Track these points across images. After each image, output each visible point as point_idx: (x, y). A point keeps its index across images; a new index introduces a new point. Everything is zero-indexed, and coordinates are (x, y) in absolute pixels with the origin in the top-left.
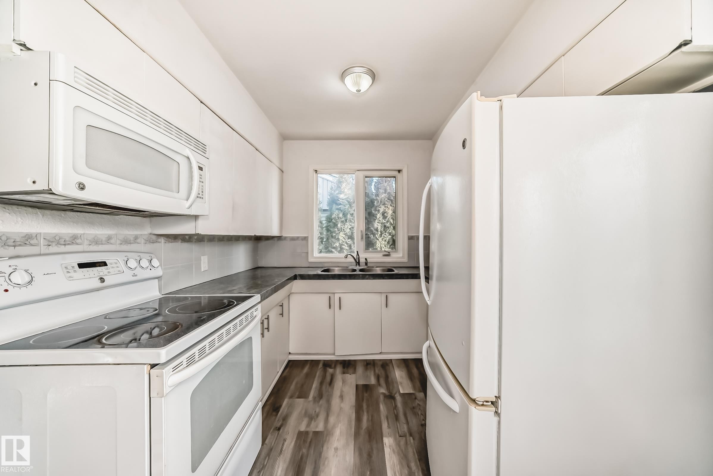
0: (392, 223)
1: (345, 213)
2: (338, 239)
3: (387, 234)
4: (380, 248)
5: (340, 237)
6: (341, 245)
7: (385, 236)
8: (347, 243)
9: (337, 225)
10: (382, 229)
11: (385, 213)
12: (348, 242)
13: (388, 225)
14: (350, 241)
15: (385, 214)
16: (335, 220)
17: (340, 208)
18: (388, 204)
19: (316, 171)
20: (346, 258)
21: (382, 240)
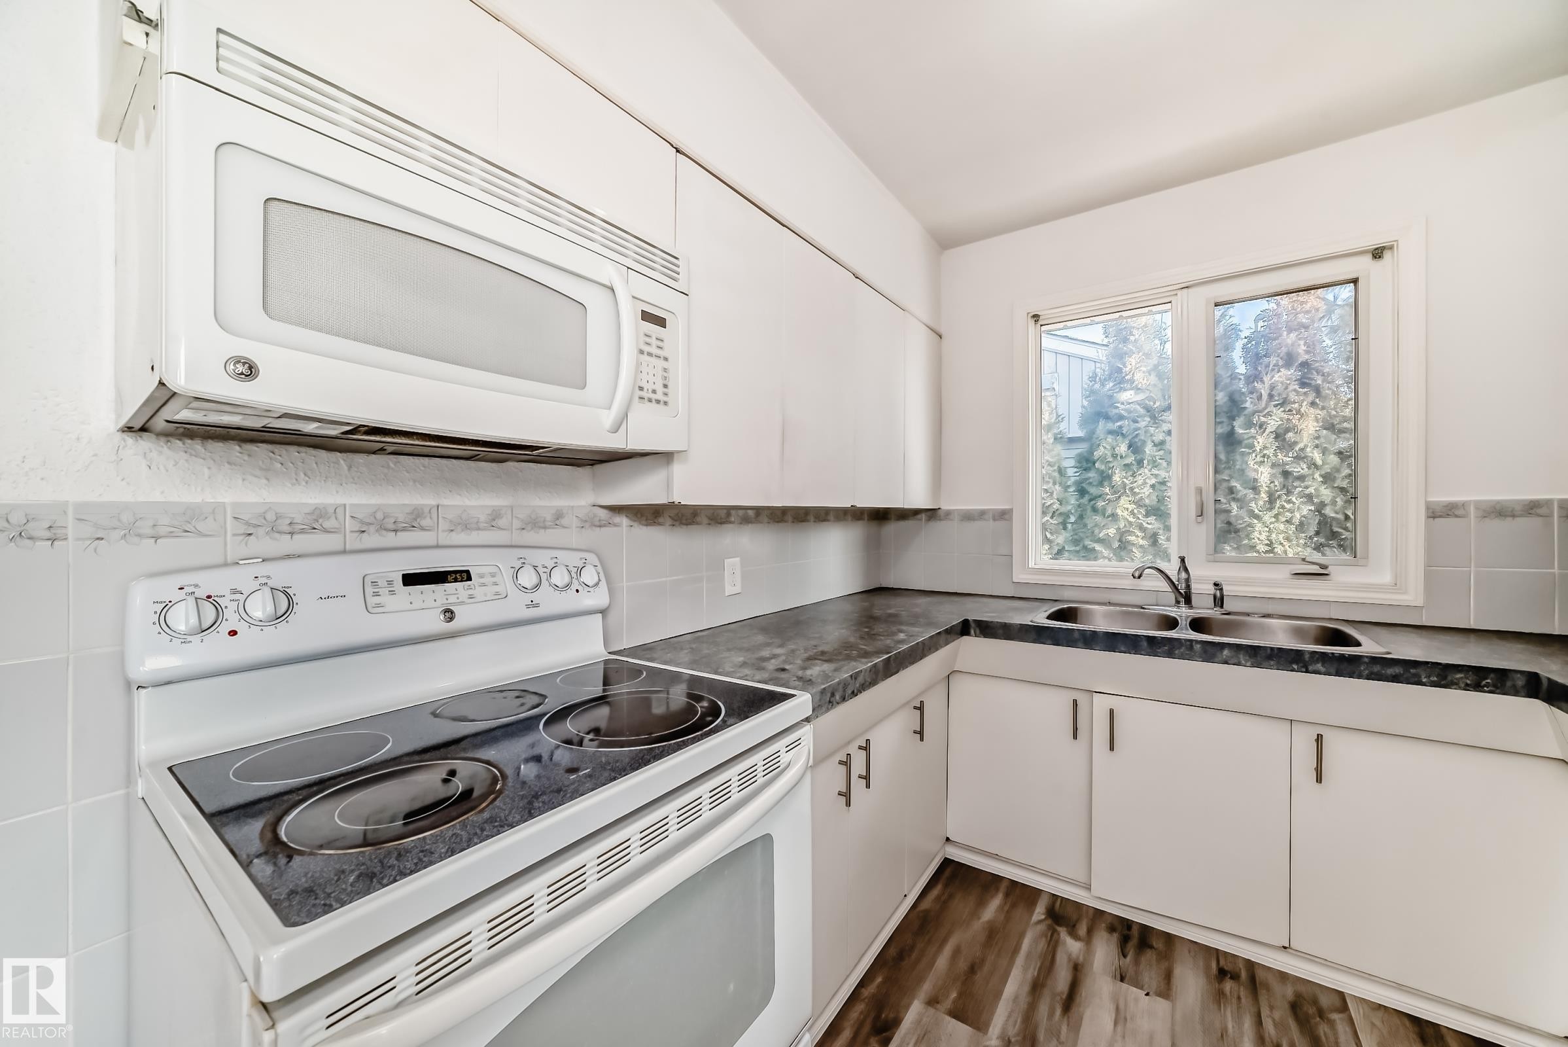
0: (1319, 462)
1: (1137, 440)
2: (1114, 516)
3: (1294, 499)
4: (1267, 545)
5: (1119, 512)
6: (1122, 534)
7: (1288, 506)
8: (1141, 528)
9: (1109, 477)
10: (1276, 483)
11: (1287, 430)
12: (1145, 525)
13: (1300, 469)
14: (1152, 523)
15: (1290, 435)
16: (1102, 462)
17: (1120, 427)
18: (1300, 399)
19: (1036, 317)
20: (1139, 577)
21: (1273, 520)
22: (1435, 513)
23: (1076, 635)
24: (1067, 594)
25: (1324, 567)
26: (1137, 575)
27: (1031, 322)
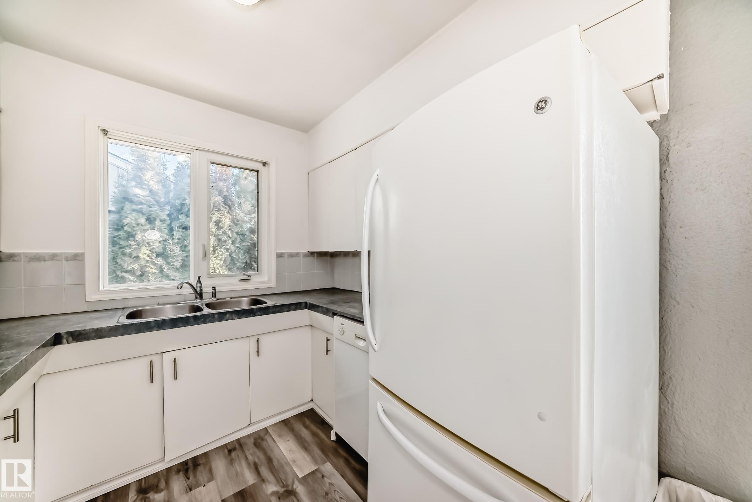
0: (231, 236)
1: (151, 217)
2: (137, 257)
3: (222, 250)
4: (213, 269)
5: (141, 255)
6: (142, 267)
7: (220, 253)
8: (154, 264)
9: (133, 236)
10: (216, 244)
11: (220, 222)
12: (156, 262)
13: (224, 238)
14: (160, 261)
15: (221, 224)
16: (129, 227)
17: (141, 208)
18: (224, 210)
19: (105, 132)
20: (181, 288)
21: (215, 259)
22: (280, 256)
23: (153, 324)
24: (130, 304)
25: (249, 276)
26: (179, 287)
27: (101, 134)
